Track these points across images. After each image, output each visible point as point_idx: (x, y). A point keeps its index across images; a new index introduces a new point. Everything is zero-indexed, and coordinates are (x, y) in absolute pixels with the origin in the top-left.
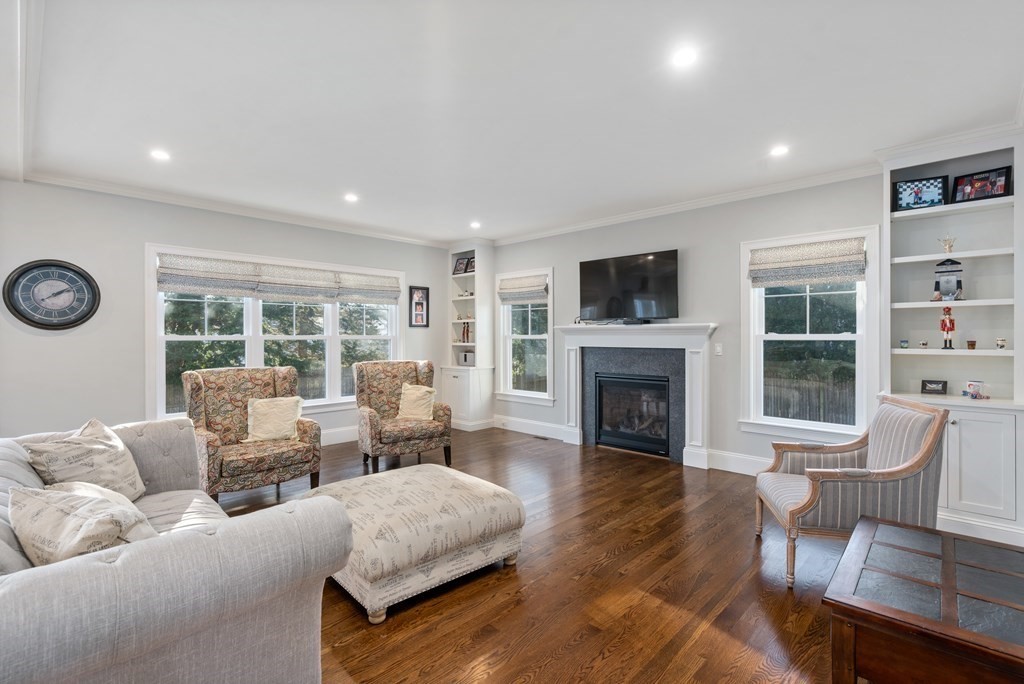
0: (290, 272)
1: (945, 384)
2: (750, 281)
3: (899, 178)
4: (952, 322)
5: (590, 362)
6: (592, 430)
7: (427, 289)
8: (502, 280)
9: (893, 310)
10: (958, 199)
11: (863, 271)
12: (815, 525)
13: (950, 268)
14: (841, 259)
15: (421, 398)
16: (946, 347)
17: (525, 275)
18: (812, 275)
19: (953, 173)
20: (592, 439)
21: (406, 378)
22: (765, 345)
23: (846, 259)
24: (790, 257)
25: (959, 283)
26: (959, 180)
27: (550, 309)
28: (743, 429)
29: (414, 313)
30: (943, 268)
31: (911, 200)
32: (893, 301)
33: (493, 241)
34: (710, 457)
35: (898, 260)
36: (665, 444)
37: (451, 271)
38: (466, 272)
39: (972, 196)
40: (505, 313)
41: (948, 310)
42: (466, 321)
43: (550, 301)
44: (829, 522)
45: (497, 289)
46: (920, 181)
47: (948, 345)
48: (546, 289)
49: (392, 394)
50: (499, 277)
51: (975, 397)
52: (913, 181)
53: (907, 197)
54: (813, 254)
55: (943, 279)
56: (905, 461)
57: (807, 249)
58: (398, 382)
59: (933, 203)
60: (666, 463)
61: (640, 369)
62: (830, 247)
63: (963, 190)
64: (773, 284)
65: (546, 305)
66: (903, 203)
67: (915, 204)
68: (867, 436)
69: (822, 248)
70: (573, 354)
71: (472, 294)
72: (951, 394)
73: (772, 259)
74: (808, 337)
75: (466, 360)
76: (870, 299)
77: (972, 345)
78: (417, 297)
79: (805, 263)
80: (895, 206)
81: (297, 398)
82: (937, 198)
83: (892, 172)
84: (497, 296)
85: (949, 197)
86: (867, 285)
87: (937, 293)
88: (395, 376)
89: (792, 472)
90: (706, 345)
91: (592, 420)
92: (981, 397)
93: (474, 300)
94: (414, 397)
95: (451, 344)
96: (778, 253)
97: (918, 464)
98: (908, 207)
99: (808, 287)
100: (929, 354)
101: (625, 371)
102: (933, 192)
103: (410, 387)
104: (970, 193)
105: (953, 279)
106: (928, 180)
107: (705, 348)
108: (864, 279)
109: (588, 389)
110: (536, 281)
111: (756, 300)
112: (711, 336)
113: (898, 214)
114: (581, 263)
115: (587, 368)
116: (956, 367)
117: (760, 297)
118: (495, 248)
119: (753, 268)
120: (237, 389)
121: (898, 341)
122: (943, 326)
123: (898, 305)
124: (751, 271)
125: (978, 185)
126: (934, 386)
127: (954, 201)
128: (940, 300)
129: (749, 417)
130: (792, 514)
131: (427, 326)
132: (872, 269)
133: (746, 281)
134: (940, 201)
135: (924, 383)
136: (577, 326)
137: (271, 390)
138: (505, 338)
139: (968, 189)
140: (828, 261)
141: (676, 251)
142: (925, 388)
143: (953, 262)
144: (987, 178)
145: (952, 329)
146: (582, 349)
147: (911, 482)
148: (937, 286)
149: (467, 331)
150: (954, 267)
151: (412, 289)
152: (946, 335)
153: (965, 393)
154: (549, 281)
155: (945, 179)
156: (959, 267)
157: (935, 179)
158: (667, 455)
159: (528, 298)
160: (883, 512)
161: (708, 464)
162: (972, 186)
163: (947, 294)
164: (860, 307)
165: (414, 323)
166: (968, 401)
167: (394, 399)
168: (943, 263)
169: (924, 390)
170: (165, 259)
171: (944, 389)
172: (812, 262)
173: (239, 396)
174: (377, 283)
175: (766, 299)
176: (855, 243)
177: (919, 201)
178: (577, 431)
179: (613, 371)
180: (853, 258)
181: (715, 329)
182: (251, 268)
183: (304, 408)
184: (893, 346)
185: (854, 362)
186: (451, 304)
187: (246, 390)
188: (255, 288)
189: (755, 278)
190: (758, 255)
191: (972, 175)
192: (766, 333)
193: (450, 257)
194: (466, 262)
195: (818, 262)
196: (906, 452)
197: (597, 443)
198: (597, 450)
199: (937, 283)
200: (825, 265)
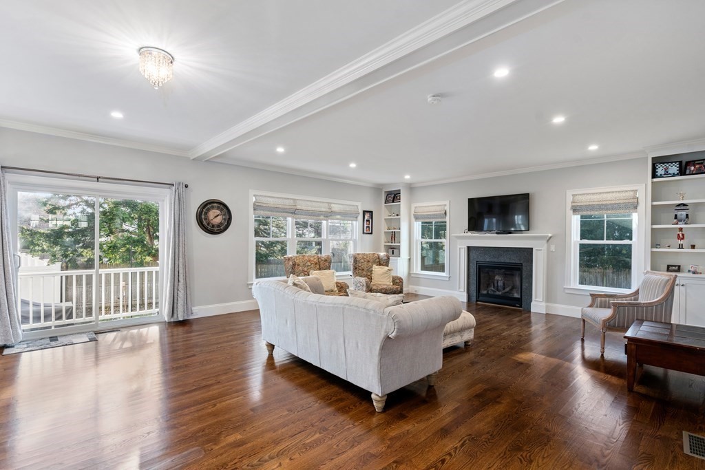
0: (309, 203)
1: (679, 266)
2: (572, 212)
3: (656, 162)
4: (683, 235)
5: (473, 255)
6: (474, 293)
7: (372, 212)
8: (416, 207)
9: (652, 229)
10: (687, 173)
11: (636, 208)
12: (614, 326)
13: (682, 208)
14: (624, 201)
15: (385, 273)
16: (680, 248)
17: (431, 205)
18: (607, 209)
19: (685, 160)
20: (474, 299)
21: (374, 262)
22: (580, 247)
23: (627, 201)
24: (595, 199)
25: (687, 215)
26: (688, 163)
27: (448, 224)
28: (567, 291)
29: (365, 226)
30: (679, 208)
31: (663, 172)
32: (652, 224)
33: (410, 184)
34: (547, 307)
35: (655, 203)
36: (519, 301)
37: (384, 202)
38: (393, 202)
39: (694, 172)
40: (417, 226)
41: (681, 229)
42: (394, 231)
43: (447, 219)
44: (621, 325)
45: (413, 213)
46: (668, 163)
47: (681, 247)
48: (445, 213)
49: (368, 271)
50: (414, 205)
51: (694, 273)
52: (664, 163)
53: (660, 171)
54: (609, 198)
55: (679, 213)
56: (657, 298)
57: (605, 195)
58: (370, 264)
59: (674, 175)
60: (520, 311)
61: (505, 259)
62: (618, 195)
63: (690, 169)
64: (585, 213)
65: (445, 222)
66: (658, 174)
67: (665, 174)
68: (638, 290)
69: (613, 194)
70: (463, 251)
71: (397, 215)
72: (683, 272)
73: (584, 200)
74: (605, 242)
75: (393, 253)
76: (639, 222)
77: (693, 247)
78: (367, 217)
79: (604, 203)
80: (654, 175)
81: (333, 270)
82: (676, 172)
83: (653, 158)
84: (412, 217)
85: (682, 172)
86: (638, 215)
87: (675, 220)
88: (369, 261)
89: (601, 307)
90: (546, 245)
91: (473, 288)
92: (697, 273)
93: (399, 219)
94: (381, 272)
95: (383, 244)
96: (589, 197)
97: (662, 299)
98: (661, 176)
99: (605, 215)
100: (671, 251)
101: (496, 260)
102: (674, 169)
103: (377, 267)
104: (693, 171)
105: (684, 213)
106: (672, 163)
107: (544, 248)
108: (636, 212)
109: (471, 270)
110: (439, 208)
111: (575, 221)
112: (548, 241)
113: (655, 180)
114: (469, 199)
115: (471, 258)
116: (684, 257)
117: (577, 220)
118: (411, 188)
119: (574, 204)
120: (304, 265)
121: (655, 244)
122: (679, 238)
123: (655, 226)
124: (573, 206)
125: (697, 166)
126: (674, 268)
127: (685, 174)
128: (677, 224)
129: (570, 285)
130: (604, 321)
131: (371, 233)
132: (641, 207)
133: (569, 212)
134: (678, 174)
135: (668, 266)
136: (466, 234)
137: (318, 267)
138: (417, 241)
139: (692, 168)
140: (617, 202)
141: (528, 194)
142: (669, 268)
143: (684, 205)
144: (702, 163)
145: (683, 239)
146: (468, 247)
147: (659, 306)
148: (676, 217)
149: (394, 236)
150: (685, 208)
151: (365, 212)
152: (680, 242)
153: (689, 271)
154: (447, 208)
155: (681, 163)
156: (687, 207)
157: (675, 162)
158: (521, 306)
159: (433, 218)
160: (646, 317)
161: (546, 311)
162: (694, 166)
163: (681, 221)
164: (634, 227)
165: (365, 231)
166: (691, 275)
167: (369, 274)
168: (679, 205)
169: (668, 270)
170: (257, 197)
171: (679, 269)
172: (608, 202)
173: (306, 269)
174: (348, 208)
175: (581, 221)
176: (632, 193)
177: (666, 174)
178: (465, 294)
179: (488, 260)
180: (631, 201)
181: (551, 237)
182: (292, 201)
183: (337, 276)
184: (652, 247)
185: (631, 258)
186: (383, 220)
187: (308, 266)
188: (294, 212)
189: (575, 210)
190: (576, 198)
191: (695, 161)
192: (581, 239)
193: (383, 193)
194: (394, 197)
195: (611, 202)
196: (658, 293)
197: (477, 301)
198: (477, 304)
199: (676, 215)
200: (615, 204)
